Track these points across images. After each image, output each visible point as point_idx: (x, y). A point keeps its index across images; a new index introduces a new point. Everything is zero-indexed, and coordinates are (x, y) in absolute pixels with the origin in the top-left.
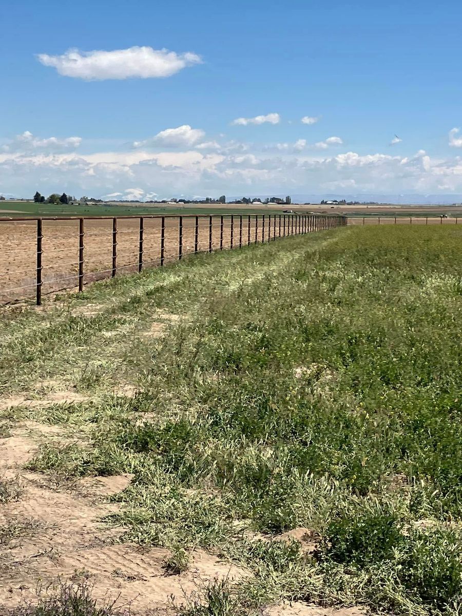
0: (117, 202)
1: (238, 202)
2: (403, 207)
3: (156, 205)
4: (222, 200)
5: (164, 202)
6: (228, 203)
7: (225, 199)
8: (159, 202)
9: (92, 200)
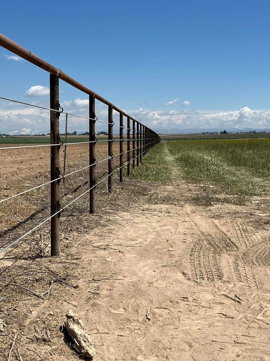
0: (17, 135)
1: (84, 134)
2: (170, 135)
3: (40, 137)
4: (75, 133)
5: (43, 135)
6: (78, 135)
7: (76, 133)
8: (41, 135)
9: (4, 135)
